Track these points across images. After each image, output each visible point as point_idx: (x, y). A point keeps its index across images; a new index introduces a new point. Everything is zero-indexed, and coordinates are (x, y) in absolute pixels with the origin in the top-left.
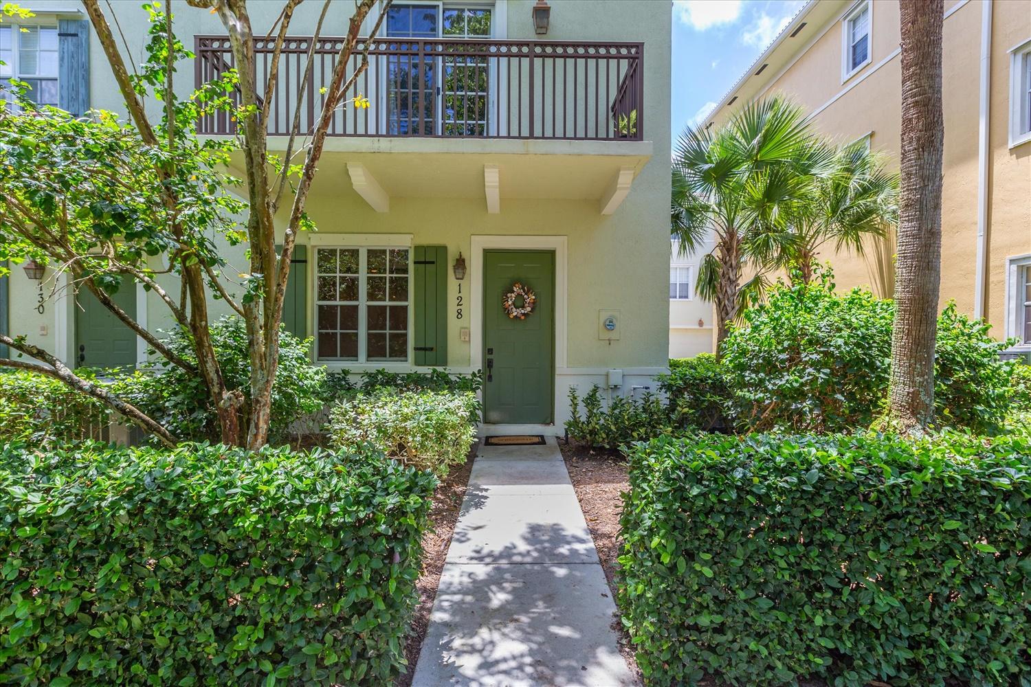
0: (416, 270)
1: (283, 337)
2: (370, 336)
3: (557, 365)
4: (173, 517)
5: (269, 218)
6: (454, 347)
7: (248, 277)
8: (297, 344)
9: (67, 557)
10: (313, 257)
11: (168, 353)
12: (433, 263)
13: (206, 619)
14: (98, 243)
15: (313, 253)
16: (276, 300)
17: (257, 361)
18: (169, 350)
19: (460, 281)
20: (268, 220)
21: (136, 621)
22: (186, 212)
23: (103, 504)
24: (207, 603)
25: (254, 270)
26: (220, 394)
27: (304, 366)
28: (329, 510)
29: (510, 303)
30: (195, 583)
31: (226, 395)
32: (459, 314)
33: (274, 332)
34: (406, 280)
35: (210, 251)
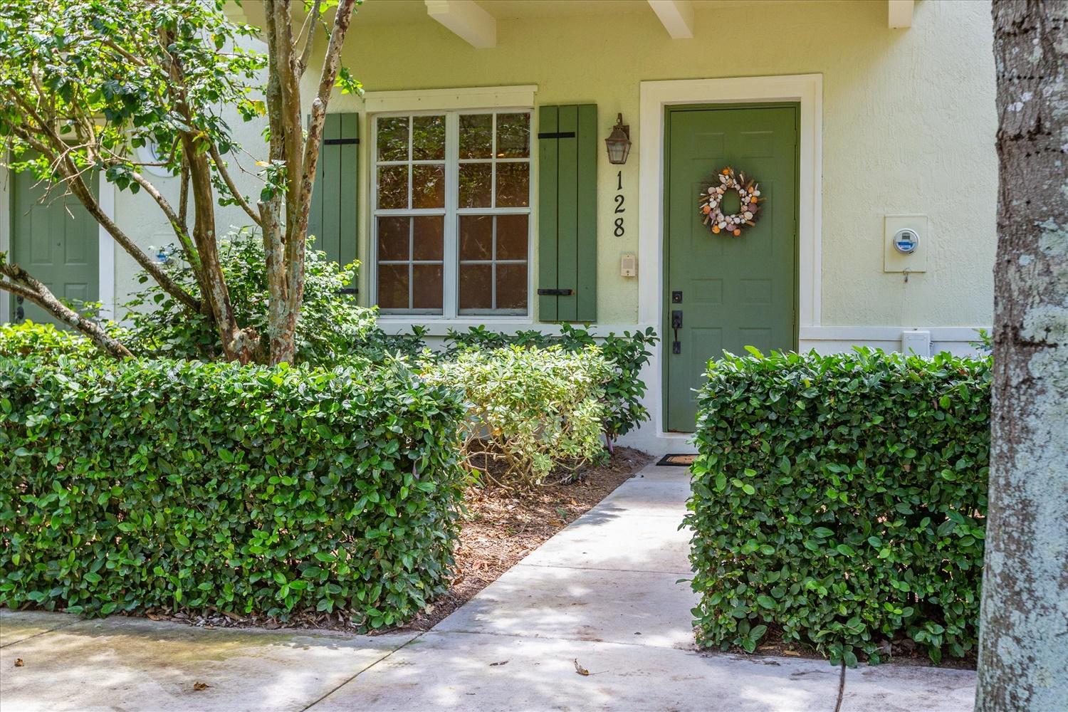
0: (542, 149)
1: (312, 257)
2: (462, 270)
3: (804, 324)
4: (194, 408)
5: (293, 82)
6: (610, 290)
7: (266, 164)
8: (335, 272)
9: (101, 447)
10: (369, 133)
11: (163, 280)
12: (571, 135)
13: (224, 519)
14: (73, 128)
15: (369, 128)
16: (302, 198)
17: (277, 287)
18: (165, 276)
19: (620, 167)
20: (292, 86)
21: (159, 519)
22: (197, 87)
23: (133, 393)
24: (225, 502)
25: (273, 156)
26: (230, 332)
27: (345, 305)
28: (341, 406)
29: (713, 204)
30: (214, 482)
31: (238, 334)
32: (619, 227)
33: (298, 244)
34: (525, 169)
35: (223, 134)
